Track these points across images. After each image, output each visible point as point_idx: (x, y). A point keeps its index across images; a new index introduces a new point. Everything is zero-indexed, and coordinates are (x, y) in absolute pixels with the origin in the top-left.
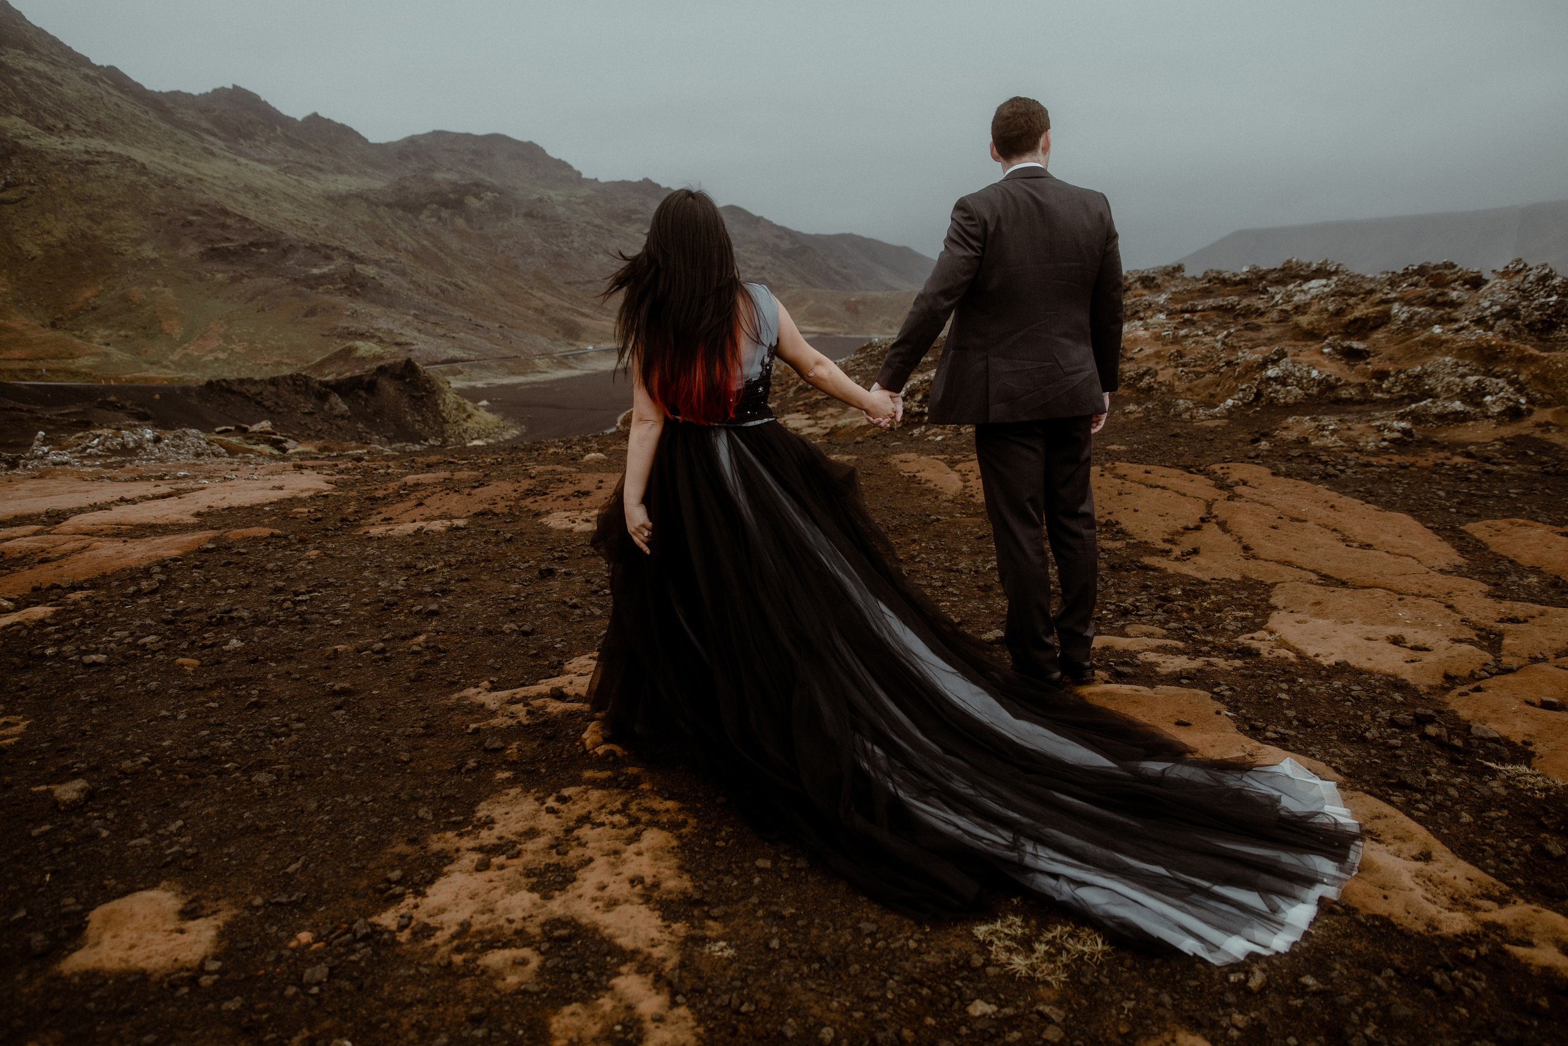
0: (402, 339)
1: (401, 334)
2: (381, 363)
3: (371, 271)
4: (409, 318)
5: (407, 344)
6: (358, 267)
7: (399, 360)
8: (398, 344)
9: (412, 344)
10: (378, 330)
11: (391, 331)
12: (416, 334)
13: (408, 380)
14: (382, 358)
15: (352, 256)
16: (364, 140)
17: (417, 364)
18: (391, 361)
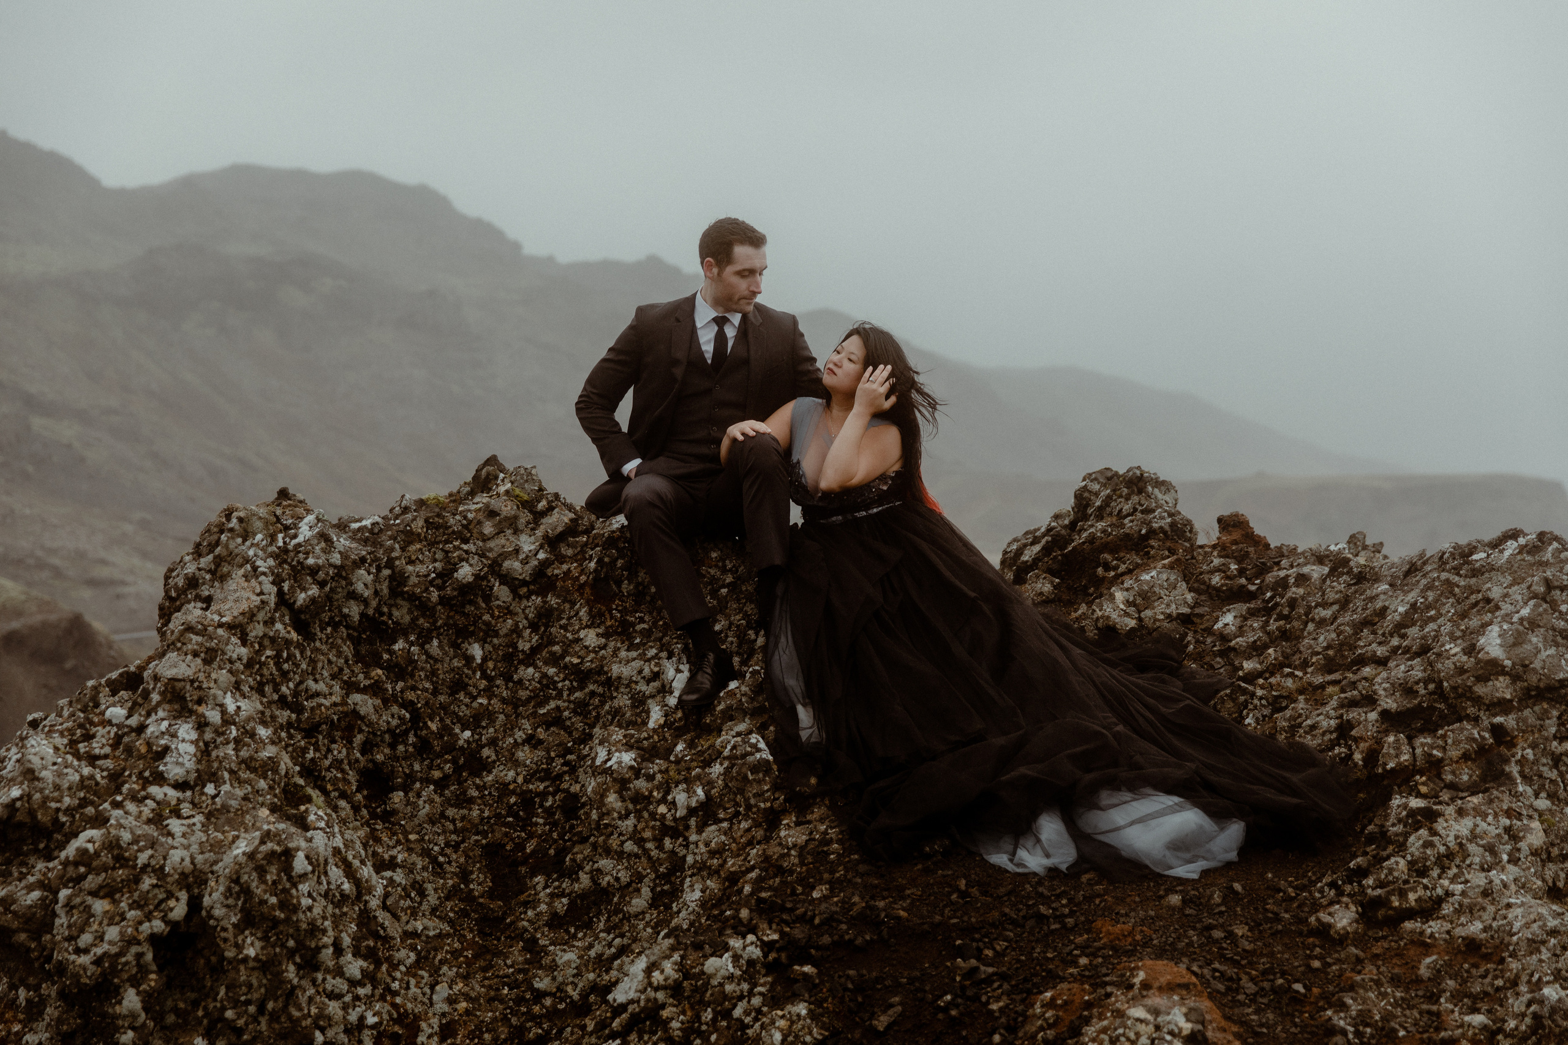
0: (103, 572)
1: (104, 562)
2: (15, 625)
3: (67, 431)
4: (129, 528)
5: (112, 583)
6: (37, 422)
7: (53, 617)
8: (93, 583)
9: (123, 583)
10: (52, 551)
11: (81, 555)
12: (136, 561)
13: (69, 665)
14: (18, 613)
15: (32, 403)
16: (91, 182)
17: (97, 625)
18: (37, 619)
